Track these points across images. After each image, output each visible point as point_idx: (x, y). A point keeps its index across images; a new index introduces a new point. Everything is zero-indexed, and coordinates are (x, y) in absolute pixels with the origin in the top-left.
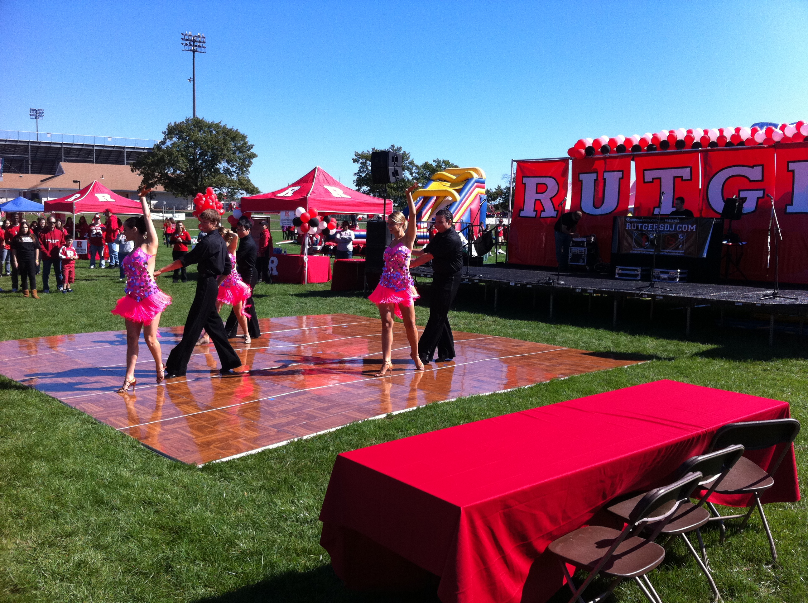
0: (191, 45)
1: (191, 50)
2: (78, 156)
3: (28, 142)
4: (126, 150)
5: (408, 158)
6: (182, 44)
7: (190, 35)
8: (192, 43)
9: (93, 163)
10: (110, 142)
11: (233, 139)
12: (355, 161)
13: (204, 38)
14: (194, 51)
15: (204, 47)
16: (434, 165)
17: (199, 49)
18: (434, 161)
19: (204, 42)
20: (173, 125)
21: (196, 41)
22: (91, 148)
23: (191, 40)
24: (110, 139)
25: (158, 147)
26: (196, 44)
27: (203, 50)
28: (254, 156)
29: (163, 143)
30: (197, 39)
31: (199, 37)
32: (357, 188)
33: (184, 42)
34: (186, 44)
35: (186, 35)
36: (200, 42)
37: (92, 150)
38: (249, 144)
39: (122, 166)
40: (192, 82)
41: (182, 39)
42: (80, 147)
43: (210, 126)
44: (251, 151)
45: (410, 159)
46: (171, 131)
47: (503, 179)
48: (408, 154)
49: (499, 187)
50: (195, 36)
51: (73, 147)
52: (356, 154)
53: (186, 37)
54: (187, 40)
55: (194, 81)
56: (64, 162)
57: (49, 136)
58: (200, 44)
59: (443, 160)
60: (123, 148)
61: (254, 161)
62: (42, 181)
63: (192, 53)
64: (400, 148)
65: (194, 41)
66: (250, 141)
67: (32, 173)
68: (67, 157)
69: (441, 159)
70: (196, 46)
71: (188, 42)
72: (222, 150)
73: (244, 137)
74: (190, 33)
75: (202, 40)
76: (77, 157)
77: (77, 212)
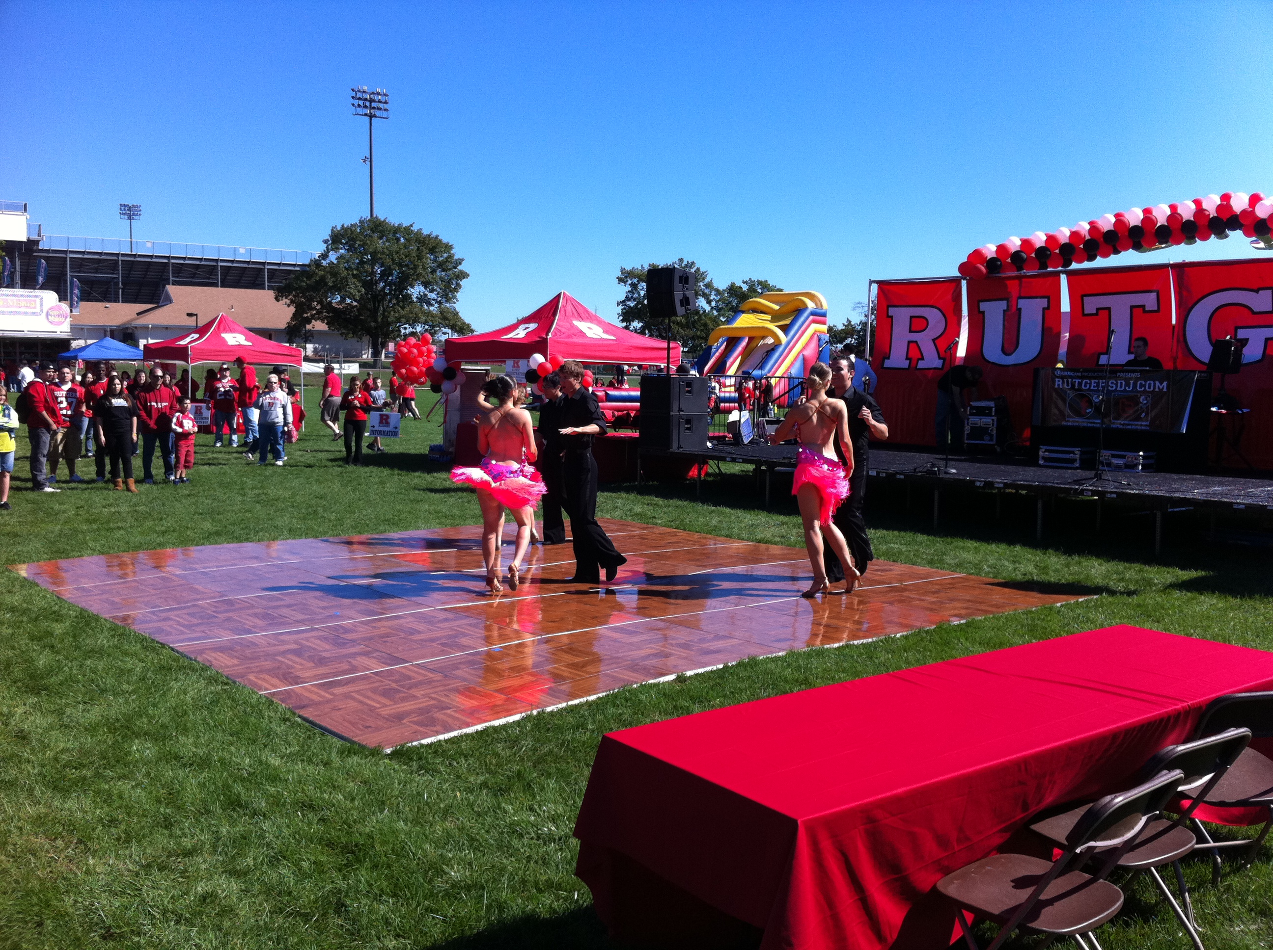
0: (366, 107)
1: (366, 115)
2: (194, 276)
3: (117, 255)
4: (267, 267)
5: (704, 279)
6: (353, 105)
7: (364, 92)
8: (368, 104)
9: (217, 286)
10: (242, 255)
11: (432, 250)
12: (620, 280)
13: (385, 95)
14: (371, 116)
15: (386, 110)
16: (745, 288)
17: (378, 113)
18: (744, 282)
19: (386, 103)
20: (339, 229)
21: (374, 101)
22: (214, 264)
23: (366, 100)
24: (242, 251)
25: (317, 263)
26: (374, 105)
27: (385, 114)
28: (463, 275)
29: (324, 256)
30: (377, 98)
31: (378, 94)
32: (624, 324)
33: (356, 102)
34: (359, 106)
35: (359, 91)
36: (379, 101)
37: (215, 267)
38: (456, 257)
39: (261, 291)
40: (368, 163)
41: (353, 97)
42: (198, 263)
43: (397, 230)
44: (460, 267)
45: (707, 280)
46: (337, 238)
47: (854, 309)
48: (703, 273)
49: (849, 321)
50: (373, 93)
51: (187, 262)
52: (623, 270)
53: (359, 95)
54: (359, 99)
55: (371, 161)
56: (173, 284)
57: (149, 245)
58: (381, 105)
59: (758, 281)
60: (263, 264)
61: (463, 283)
62: (138, 314)
63: (367, 118)
64: (693, 263)
65: (371, 101)
66: (457, 253)
67: (123, 302)
68: (177, 277)
69: (755, 278)
70: (374, 108)
71: (361, 103)
72: (415, 267)
73: (448, 247)
74: (365, 88)
75: (383, 99)
76: (193, 278)
77: (193, 361)
